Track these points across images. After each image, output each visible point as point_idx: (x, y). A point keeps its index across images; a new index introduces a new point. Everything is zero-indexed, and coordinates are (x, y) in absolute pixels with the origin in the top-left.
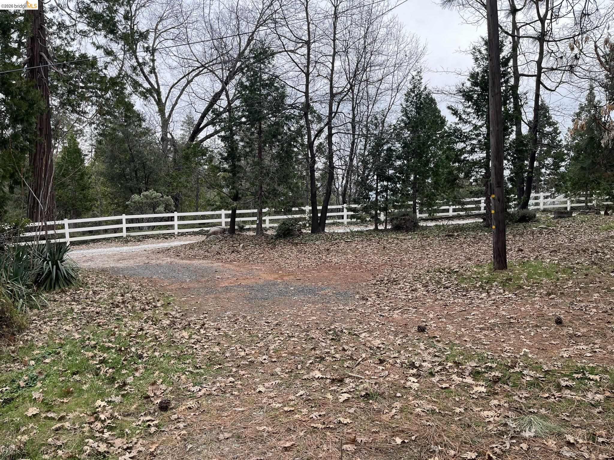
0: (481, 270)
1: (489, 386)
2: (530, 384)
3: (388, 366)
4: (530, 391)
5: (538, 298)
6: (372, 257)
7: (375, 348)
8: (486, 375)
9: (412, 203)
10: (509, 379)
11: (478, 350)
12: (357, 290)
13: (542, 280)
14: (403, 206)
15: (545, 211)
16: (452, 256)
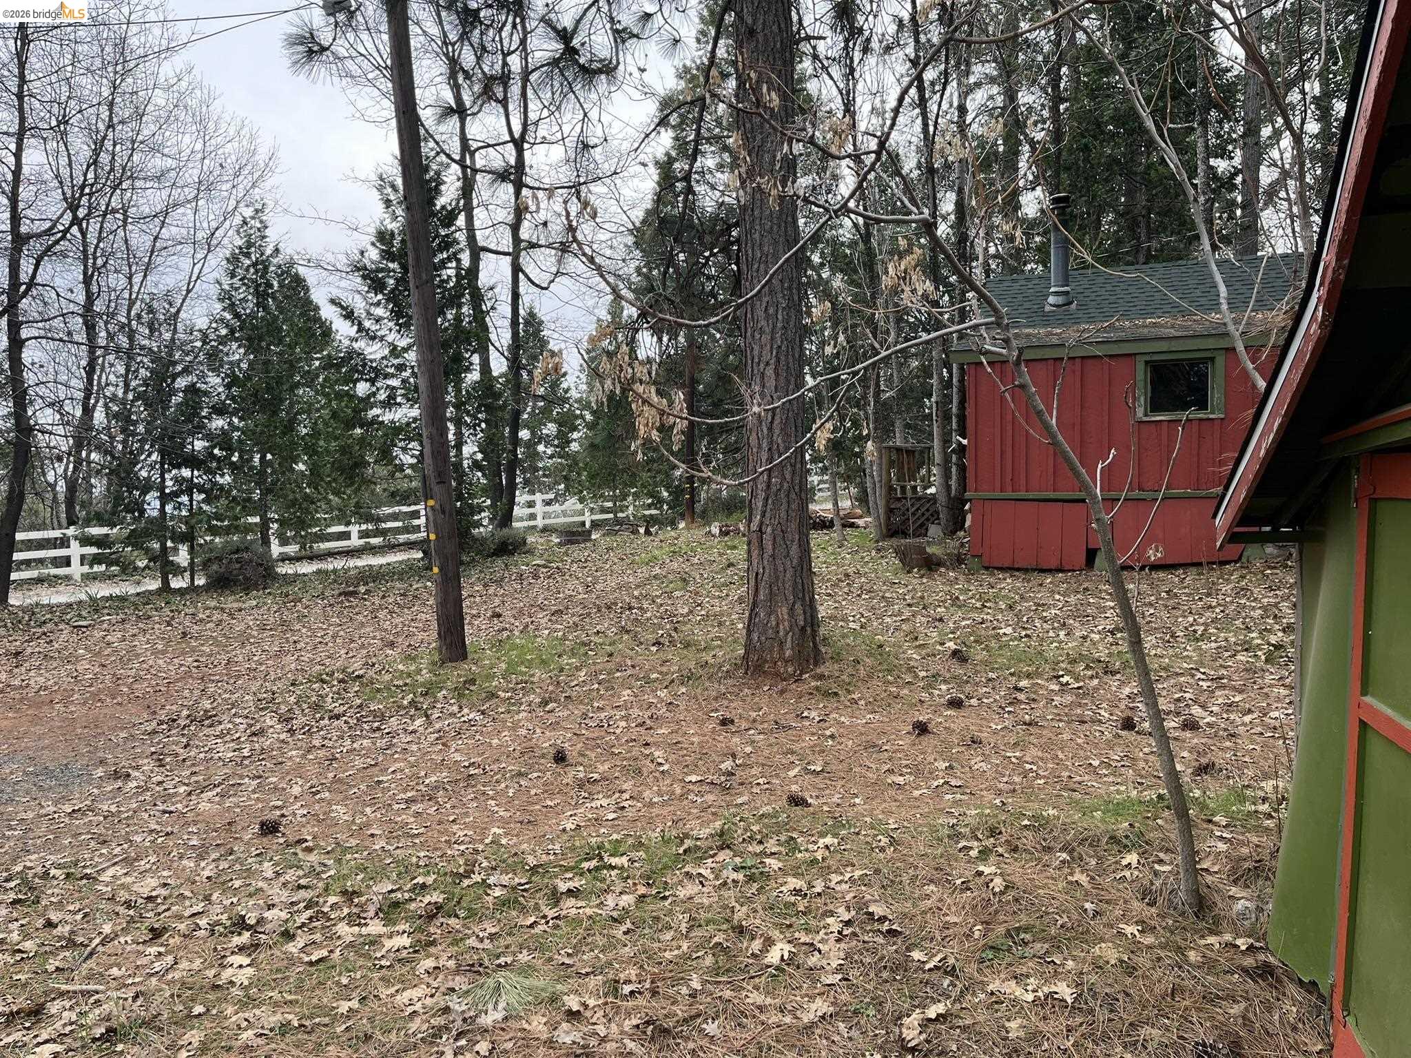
0: (413, 668)
1: (420, 930)
2: (503, 903)
3: (176, 940)
4: (499, 921)
5: (524, 714)
6: (151, 662)
7: (140, 901)
8: (413, 906)
9: (257, 519)
10: (459, 902)
11: (398, 851)
12: (101, 754)
13: (533, 675)
14: (237, 527)
15: (545, 529)
16: (352, 641)
